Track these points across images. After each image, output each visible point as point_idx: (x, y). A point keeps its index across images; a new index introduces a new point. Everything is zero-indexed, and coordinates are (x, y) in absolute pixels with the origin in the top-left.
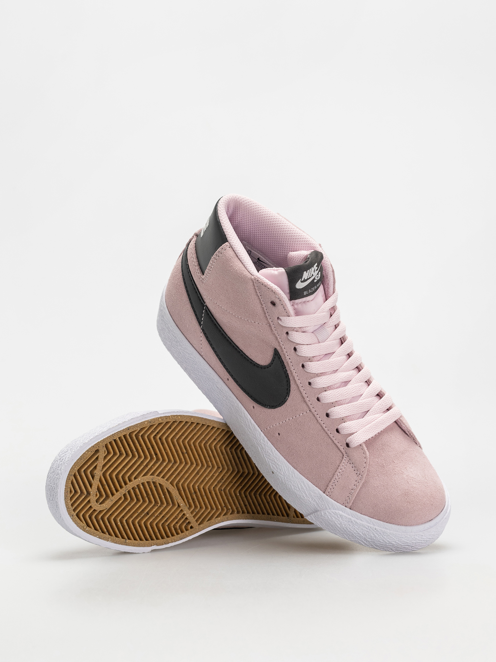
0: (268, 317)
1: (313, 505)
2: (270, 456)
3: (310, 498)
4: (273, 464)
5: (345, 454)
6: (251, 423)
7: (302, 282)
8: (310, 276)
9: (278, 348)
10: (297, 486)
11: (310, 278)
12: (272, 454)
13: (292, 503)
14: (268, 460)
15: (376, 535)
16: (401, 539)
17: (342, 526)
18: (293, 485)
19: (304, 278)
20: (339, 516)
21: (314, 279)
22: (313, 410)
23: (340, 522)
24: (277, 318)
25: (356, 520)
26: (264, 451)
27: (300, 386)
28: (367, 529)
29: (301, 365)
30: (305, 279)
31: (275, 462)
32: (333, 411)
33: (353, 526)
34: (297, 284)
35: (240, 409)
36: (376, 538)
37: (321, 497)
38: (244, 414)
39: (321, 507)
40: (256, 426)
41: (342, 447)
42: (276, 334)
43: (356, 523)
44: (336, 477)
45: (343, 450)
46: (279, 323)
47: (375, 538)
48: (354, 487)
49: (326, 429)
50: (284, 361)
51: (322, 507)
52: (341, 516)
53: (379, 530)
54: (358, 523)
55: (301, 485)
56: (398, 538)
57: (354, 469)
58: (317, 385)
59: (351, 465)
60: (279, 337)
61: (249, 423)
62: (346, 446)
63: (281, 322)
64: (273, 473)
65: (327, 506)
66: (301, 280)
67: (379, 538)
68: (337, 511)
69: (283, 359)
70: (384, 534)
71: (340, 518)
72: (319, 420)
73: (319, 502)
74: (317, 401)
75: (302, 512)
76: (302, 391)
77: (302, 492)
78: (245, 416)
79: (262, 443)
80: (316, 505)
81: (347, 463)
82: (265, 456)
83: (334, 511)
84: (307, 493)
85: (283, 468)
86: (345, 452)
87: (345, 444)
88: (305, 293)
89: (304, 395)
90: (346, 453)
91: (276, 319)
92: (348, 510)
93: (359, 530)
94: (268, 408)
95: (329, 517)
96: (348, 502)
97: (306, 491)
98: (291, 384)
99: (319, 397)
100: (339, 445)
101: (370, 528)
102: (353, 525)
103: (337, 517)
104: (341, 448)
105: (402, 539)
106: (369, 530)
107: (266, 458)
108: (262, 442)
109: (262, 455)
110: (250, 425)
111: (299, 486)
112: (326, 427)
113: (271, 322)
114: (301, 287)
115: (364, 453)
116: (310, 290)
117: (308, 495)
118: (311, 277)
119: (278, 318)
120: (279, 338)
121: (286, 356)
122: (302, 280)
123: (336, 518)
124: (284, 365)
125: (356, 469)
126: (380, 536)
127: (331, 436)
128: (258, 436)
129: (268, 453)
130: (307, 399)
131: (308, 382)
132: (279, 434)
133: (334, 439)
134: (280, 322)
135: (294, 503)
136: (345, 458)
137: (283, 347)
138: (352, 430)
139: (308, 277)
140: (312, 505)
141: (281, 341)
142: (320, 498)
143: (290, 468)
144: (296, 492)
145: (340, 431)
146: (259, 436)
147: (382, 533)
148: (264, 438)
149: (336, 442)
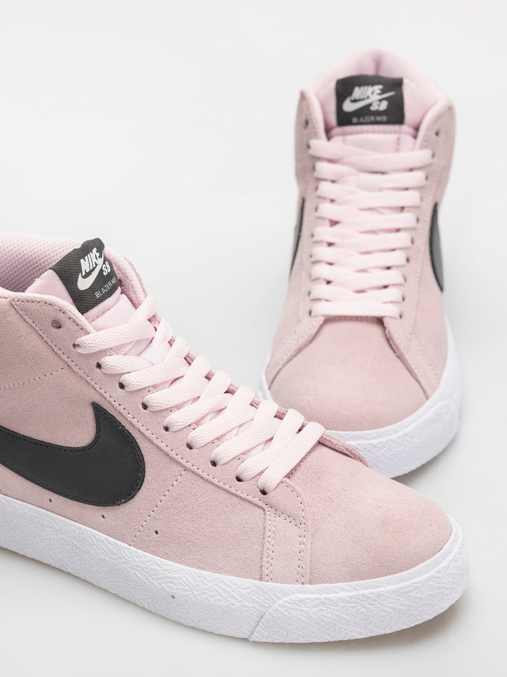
0: (60, 353)
1: (253, 609)
2: (158, 574)
3: (244, 601)
4: (167, 584)
5: (266, 507)
6: (110, 543)
7: (84, 277)
8: (93, 265)
9: (98, 399)
10: (216, 593)
11: (94, 269)
12: (159, 568)
13: (223, 629)
14: (157, 582)
15: (369, 606)
16: (409, 594)
17: (312, 617)
18: (210, 596)
19: (85, 270)
20: (300, 604)
21: (101, 271)
22: (188, 465)
23: (304, 612)
24: (72, 346)
25: (326, 596)
26: (145, 572)
27: (153, 438)
28: (350, 603)
29: (141, 407)
30: (87, 271)
31: (168, 577)
32: (219, 451)
33: (328, 609)
34: (78, 283)
35: (87, 534)
36: (371, 612)
37: (259, 588)
38: (94, 536)
39: (266, 605)
40: (120, 543)
41: (257, 499)
42: (84, 375)
43: (330, 600)
44: (267, 546)
45: (260, 503)
46: (78, 353)
47: (369, 614)
48: (301, 547)
49: (221, 484)
50: (114, 415)
51: (268, 604)
52: (302, 602)
53: (370, 596)
54: (333, 598)
55: (222, 589)
56: (404, 594)
57: (288, 520)
58: (177, 424)
59: (282, 517)
60: (89, 378)
61: (107, 545)
62: (262, 495)
63: (81, 349)
64: (173, 597)
65: (274, 597)
66: (82, 274)
67: (375, 609)
68: (293, 597)
69: (110, 413)
70: (380, 597)
71: (303, 606)
72: (205, 475)
73: (259, 598)
74: (188, 449)
75: (243, 635)
76: (160, 444)
77: (227, 598)
78: (96, 539)
79: (138, 563)
80: (258, 608)
81: (274, 518)
82: (151, 580)
83: (287, 599)
84: (235, 595)
85: (184, 579)
86: (264, 504)
87: (259, 492)
88: (98, 295)
89: (166, 449)
90: (267, 505)
91: (72, 348)
92: (308, 586)
93: (340, 611)
94: (124, 503)
95: (285, 612)
96: (303, 575)
97: (232, 593)
98: (139, 444)
99: (189, 443)
100: (250, 498)
101: (354, 599)
102: (327, 607)
103: (296, 607)
104: (256, 501)
105: (411, 594)
106: (354, 604)
107: (153, 581)
108: (137, 560)
109: (146, 581)
110: (110, 547)
111: (220, 591)
112: (219, 482)
113: (67, 360)
114: (87, 287)
115: (292, 490)
116: (103, 289)
117: (238, 597)
118: (96, 267)
119: (74, 346)
120: (91, 381)
121: (113, 403)
122: (84, 274)
123: (296, 610)
124: (117, 420)
125: (291, 518)
126: (375, 604)
127: (233, 490)
128: (127, 556)
129: (153, 570)
130: (173, 454)
131: (163, 428)
132: (157, 532)
133: (238, 493)
134: (79, 350)
135: (225, 627)
136: (268, 513)
137: (102, 391)
138: (260, 466)
139: (90, 267)
140: (251, 610)
141: (96, 384)
142: (259, 591)
143: (195, 572)
144: (219, 604)
145: (242, 477)
146: (129, 555)
147: (377, 599)
148: (137, 553)
149: (244, 496)
